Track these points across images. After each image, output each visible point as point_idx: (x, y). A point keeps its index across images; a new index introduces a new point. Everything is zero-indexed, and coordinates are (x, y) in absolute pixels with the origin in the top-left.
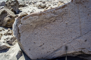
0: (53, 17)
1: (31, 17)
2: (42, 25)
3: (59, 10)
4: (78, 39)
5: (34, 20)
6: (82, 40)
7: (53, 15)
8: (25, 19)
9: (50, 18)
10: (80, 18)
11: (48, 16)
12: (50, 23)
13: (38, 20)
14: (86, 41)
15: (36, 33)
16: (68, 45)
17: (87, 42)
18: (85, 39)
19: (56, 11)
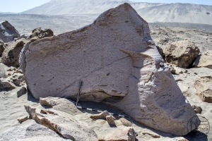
0: (68, 43)
1: (42, 43)
2: (54, 53)
3: (77, 34)
4: (97, 72)
5: (45, 46)
6: (103, 73)
7: (69, 40)
8: (34, 44)
9: (64, 44)
10: (102, 44)
11: (63, 41)
12: (64, 50)
13: (50, 46)
14: (108, 75)
15: (46, 62)
16: (84, 80)
17: (110, 77)
18: (107, 72)
19: (73, 36)
